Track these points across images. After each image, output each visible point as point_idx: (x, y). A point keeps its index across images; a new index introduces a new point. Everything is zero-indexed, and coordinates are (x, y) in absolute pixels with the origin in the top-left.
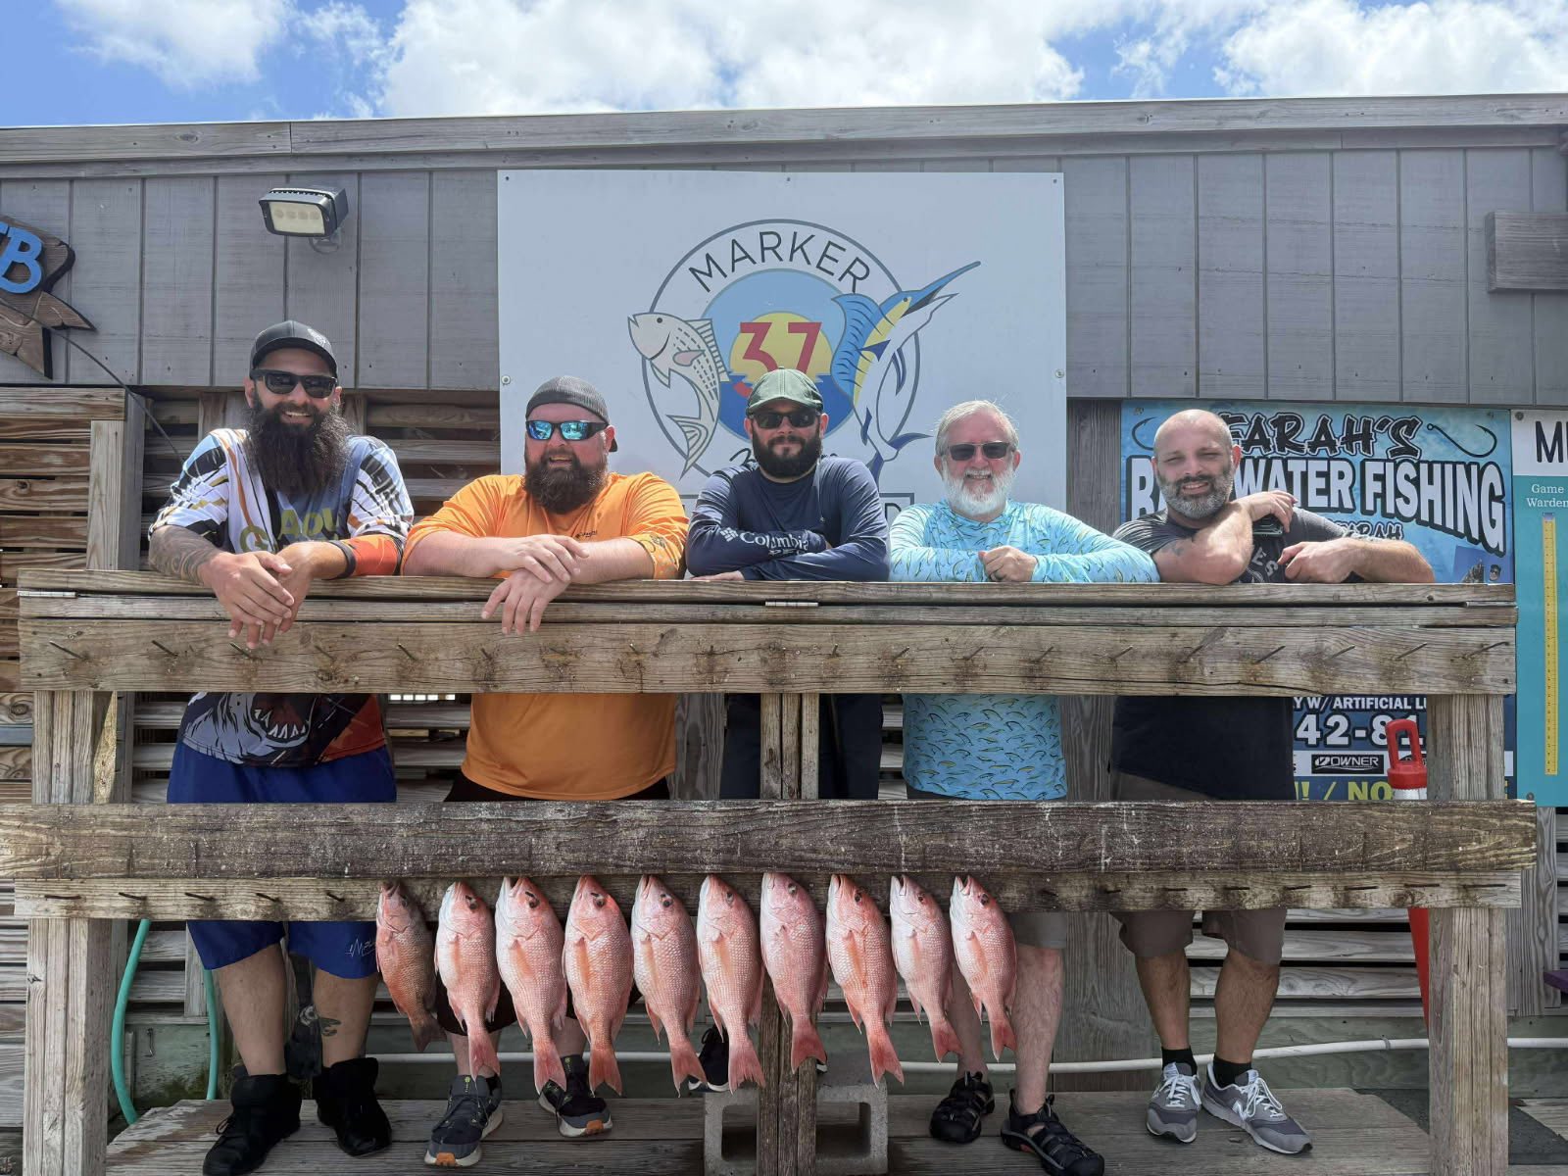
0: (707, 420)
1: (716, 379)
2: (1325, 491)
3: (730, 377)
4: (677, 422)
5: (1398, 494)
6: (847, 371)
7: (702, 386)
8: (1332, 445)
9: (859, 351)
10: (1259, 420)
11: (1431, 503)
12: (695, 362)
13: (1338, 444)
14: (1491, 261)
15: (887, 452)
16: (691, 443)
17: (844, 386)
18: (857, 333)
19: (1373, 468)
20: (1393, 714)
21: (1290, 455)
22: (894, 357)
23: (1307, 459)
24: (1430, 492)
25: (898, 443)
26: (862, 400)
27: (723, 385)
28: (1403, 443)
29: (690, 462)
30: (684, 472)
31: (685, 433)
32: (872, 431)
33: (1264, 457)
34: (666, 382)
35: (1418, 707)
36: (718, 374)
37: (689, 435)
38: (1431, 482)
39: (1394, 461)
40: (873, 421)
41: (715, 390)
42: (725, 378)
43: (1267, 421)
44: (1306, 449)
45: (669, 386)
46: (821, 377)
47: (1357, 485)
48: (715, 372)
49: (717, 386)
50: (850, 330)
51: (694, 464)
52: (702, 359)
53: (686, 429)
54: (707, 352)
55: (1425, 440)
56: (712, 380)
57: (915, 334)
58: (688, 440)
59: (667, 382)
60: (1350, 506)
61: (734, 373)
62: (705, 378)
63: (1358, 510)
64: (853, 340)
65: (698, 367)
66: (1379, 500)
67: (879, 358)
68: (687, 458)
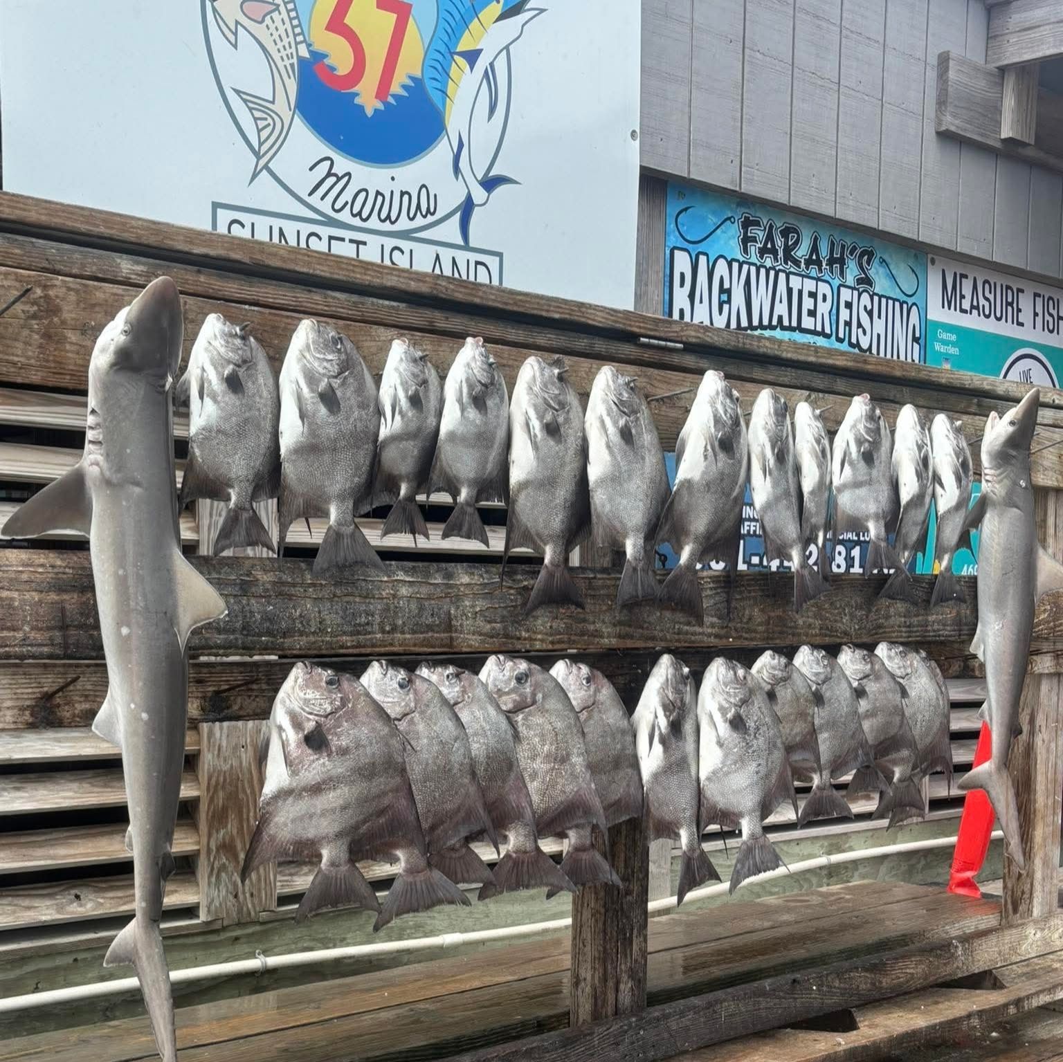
0: (283, 108)
1: (293, 50)
2: (812, 313)
3: (310, 52)
4: (245, 101)
5: (859, 325)
6: (438, 77)
7: (276, 57)
8: (818, 263)
9: (452, 54)
10: (771, 227)
11: (879, 336)
12: (268, 18)
13: (824, 264)
14: (942, 102)
15: (479, 194)
16: (264, 134)
17: (435, 96)
18: (449, 30)
19: (846, 295)
20: (846, 544)
21: (792, 270)
22: (486, 71)
23: (803, 276)
24: (879, 326)
25: (490, 183)
26: (455, 121)
27: (301, 60)
28: (865, 274)
29: (262, 162)
30: (254, 176)
31: (256, 119)
32: (463, 163)
33: (773, 268)
34: (232, 38)
35: (862, 539)
36: (297, 44)
37: (261, 124)
38: (879, 317)
39: (858, 290)
40: (465, 150)
41: (292, 65)
42: (304, 52)
43: (777, 229)
44: (803, 265)
45: (235, 46)
46: (412, 78)
47: (834, 311)
48: (291, 38)
49: (295, 60)
50: (443, 24)
51: (266, 167)
52: (275, 15)
53: (257, 114)
54: (282, 8)
55: (877, 273)
56: (289, 51)
57: (507, 48)
58: (259, 131)
59: (233, 41)
60: (829, 332)
61: (316, 48)
62: (280, 45)
63: (834, 337)
64: (446, 39)
65: (272, 27)
66: (847, 328)
67: (472, 69)
68: (258, 156)
